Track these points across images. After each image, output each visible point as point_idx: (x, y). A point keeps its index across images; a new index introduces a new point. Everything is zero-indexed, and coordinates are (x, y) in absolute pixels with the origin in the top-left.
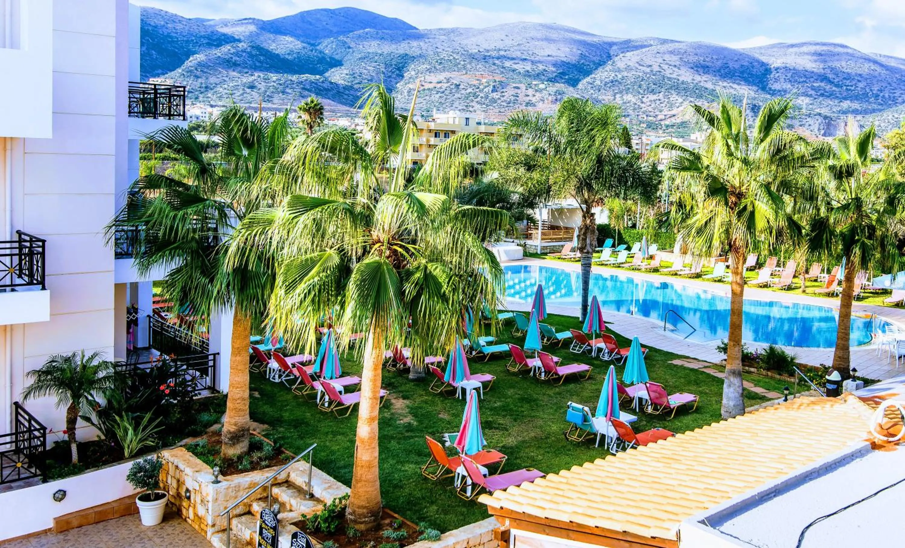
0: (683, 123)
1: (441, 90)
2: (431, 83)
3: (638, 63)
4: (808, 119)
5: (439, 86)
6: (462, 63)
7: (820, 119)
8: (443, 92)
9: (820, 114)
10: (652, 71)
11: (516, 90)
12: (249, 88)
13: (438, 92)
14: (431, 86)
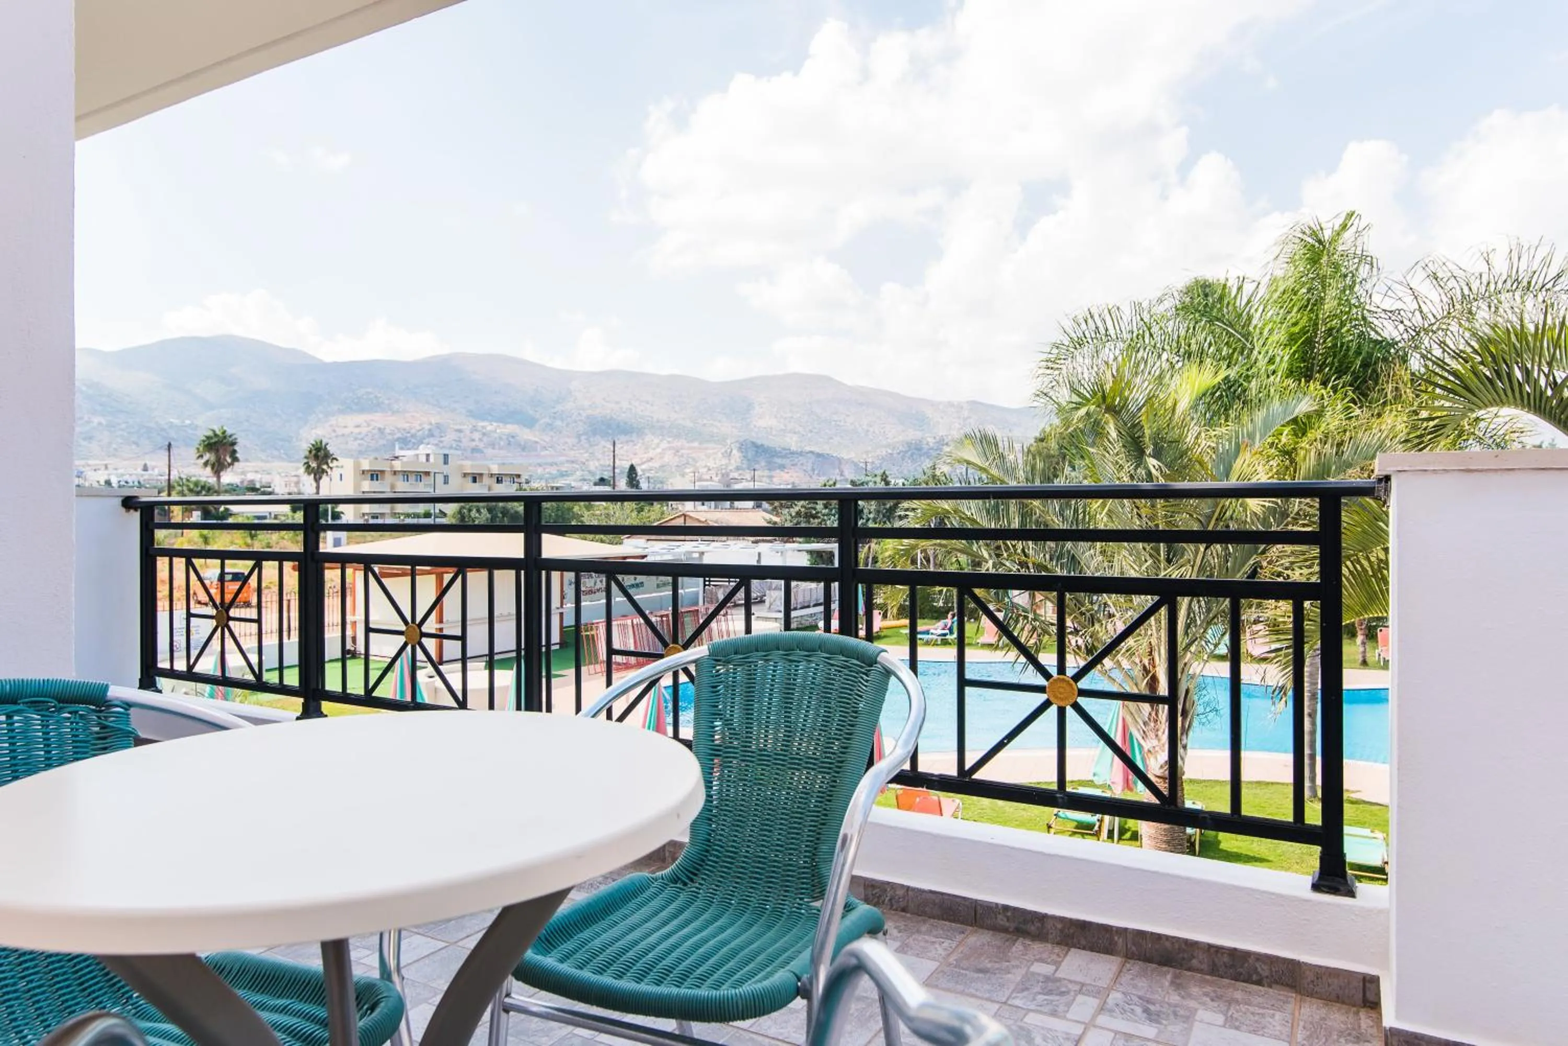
0: (663, 466)
1: (360, 437)
2: (345, 427)
3: (604, 399)
4: (800, 458)
5: (357, 430)
6: (387, 402)
7: (813, 457)
8: (362, 439)
9: (812, 452)
10: (621, 408)
11: (458, 434)
12: (84, 439)
13: (356, 439)
14: (347, 431)
